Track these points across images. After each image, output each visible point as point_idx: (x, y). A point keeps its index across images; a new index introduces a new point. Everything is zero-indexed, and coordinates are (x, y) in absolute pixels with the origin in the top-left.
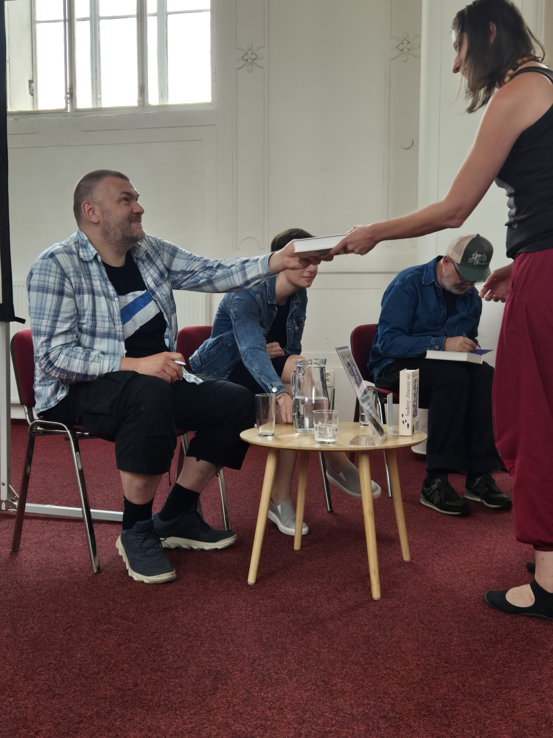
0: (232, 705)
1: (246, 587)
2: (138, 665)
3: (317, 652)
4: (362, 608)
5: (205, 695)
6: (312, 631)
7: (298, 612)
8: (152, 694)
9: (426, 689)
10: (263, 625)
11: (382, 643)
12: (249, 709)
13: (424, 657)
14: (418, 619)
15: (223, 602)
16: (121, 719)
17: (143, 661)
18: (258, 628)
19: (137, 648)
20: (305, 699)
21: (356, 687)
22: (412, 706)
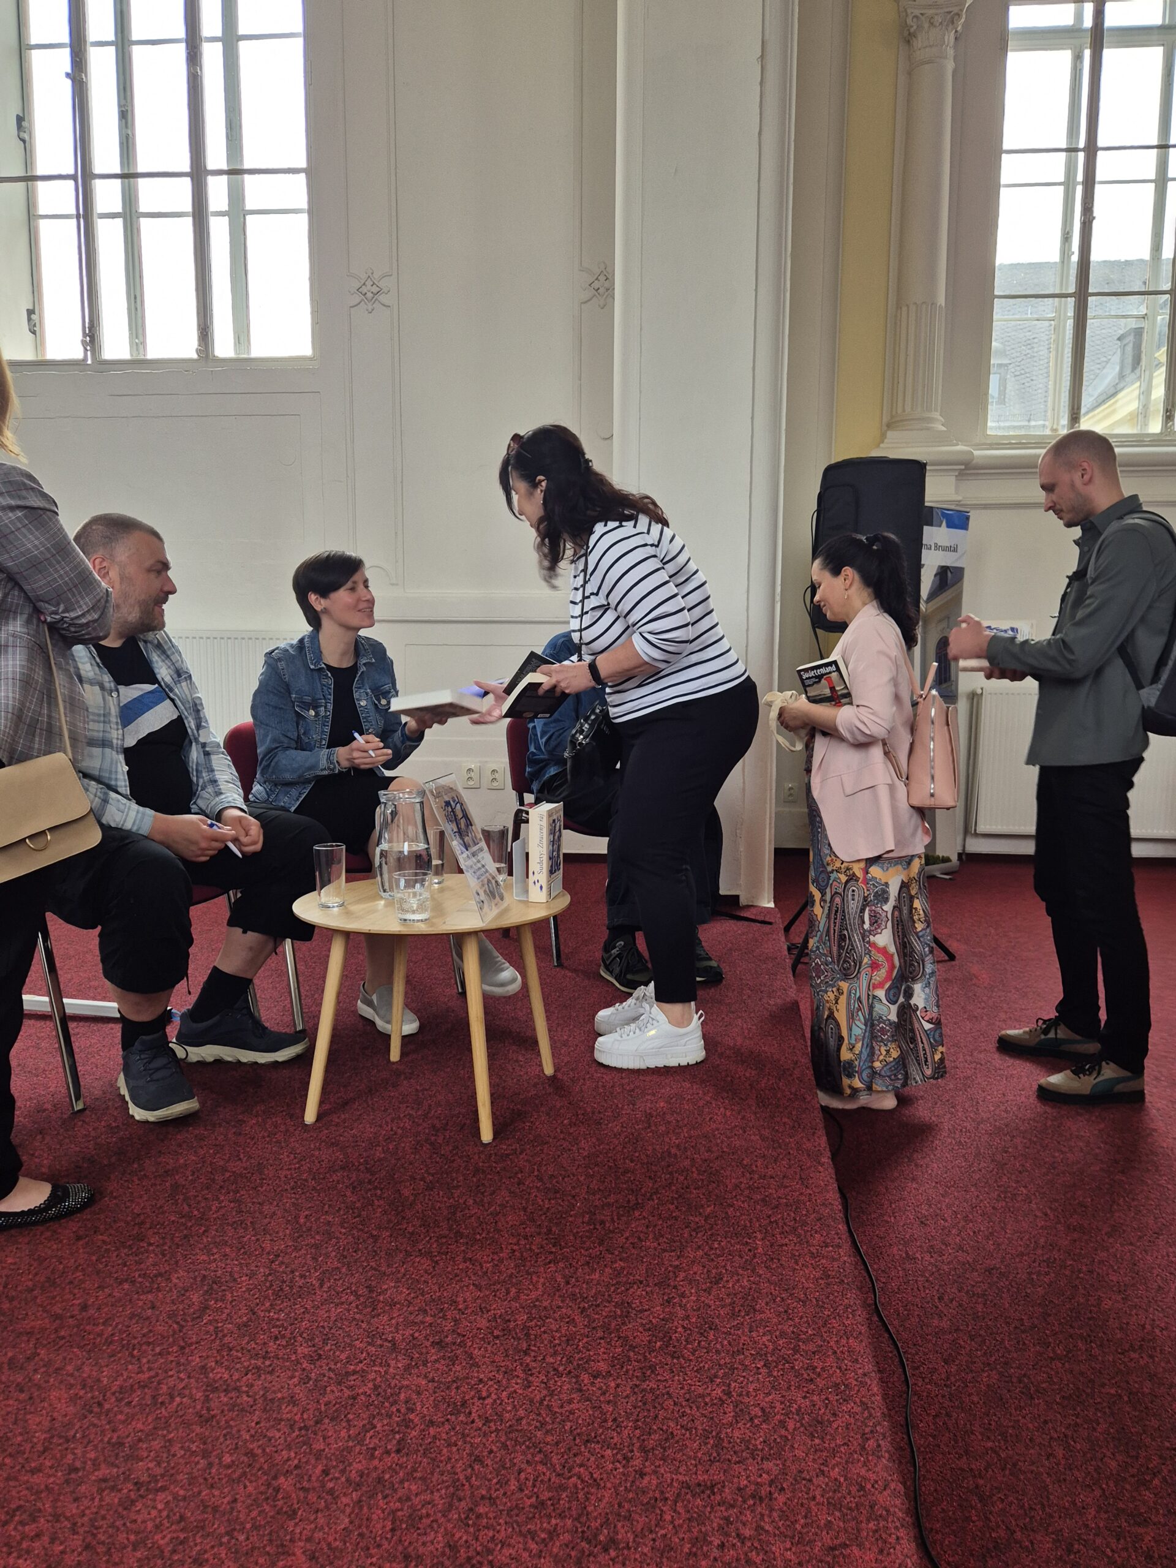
0: (220, 1335)
1: (300, 1128)
3: (372, 1236)
5: (186, 1321)
7: (366, 1169)
8: (104, 1324)
9: (513, 1290)
12: (245, 1340)
13: (526, 1238)
16: (45, 1369)
17: (106, 1265)
19: (104, 1242)
20: (333, 1319)
21: (412, 1295)
22: (484, 1322)
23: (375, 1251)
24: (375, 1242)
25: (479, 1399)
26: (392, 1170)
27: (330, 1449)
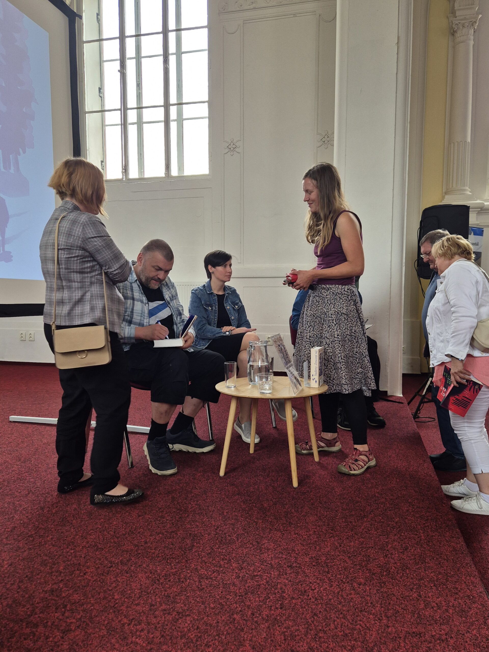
0: (201, 557)
1: (218, 478)
2: (149, 529)
3: (255, 522)
5: (186, 550)
6: (255, 507)
7: (248, 495)
8: (154, 549)
9: (318, 547)
10: (226, 504)
12: (211, 560)
13: (319, 526)
14: (319, 500)
15: (204, 488)
16: (135, 565)
17: (152, 527)
18: (222, 505)
19: (149, 518)
20: (245, 554)
21: (276, 546)
22: (308, 559)
23: (257, 528)
24: (257, 524)
25: (312, 590)
26: (258, 496)
27: (253, 605)
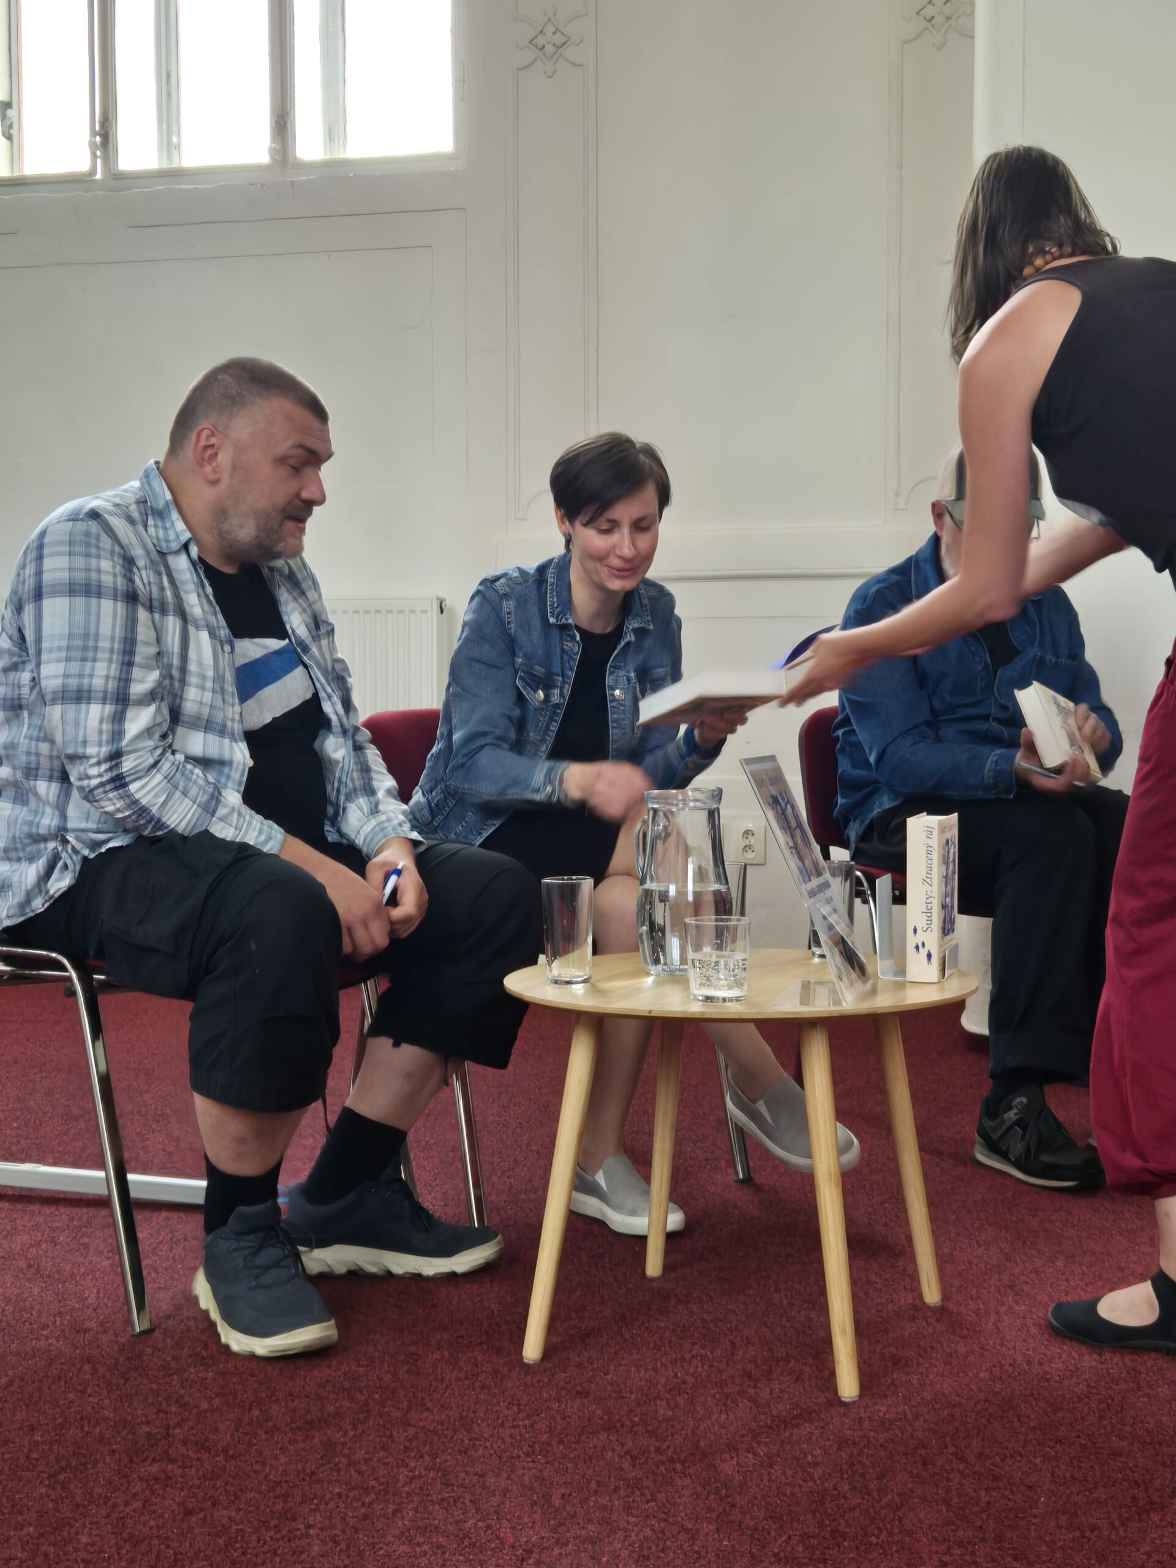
1: (518, 1369)
4: (811, 1421)
6: (680, 1477)
11: (855, 1508)
13: (961, 1545)
14: (952, 1449)
15: (458, 1406)
18: (541, 1471)
24: (693, 1538)
